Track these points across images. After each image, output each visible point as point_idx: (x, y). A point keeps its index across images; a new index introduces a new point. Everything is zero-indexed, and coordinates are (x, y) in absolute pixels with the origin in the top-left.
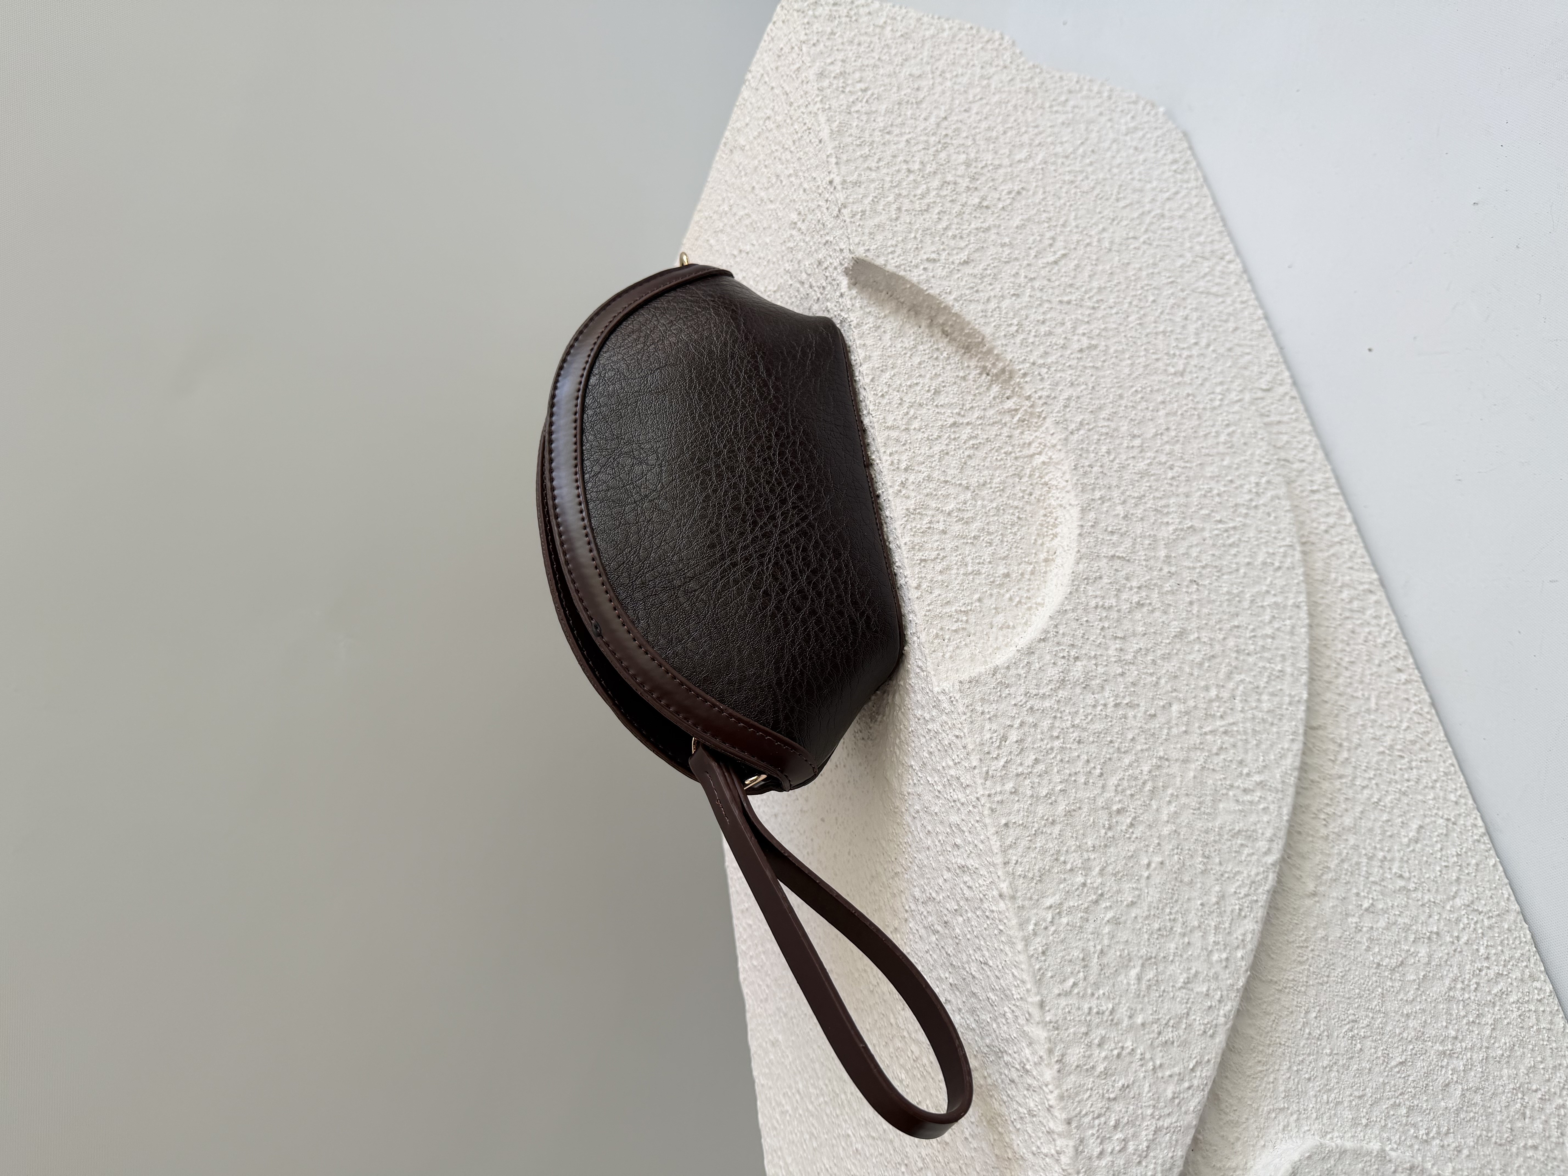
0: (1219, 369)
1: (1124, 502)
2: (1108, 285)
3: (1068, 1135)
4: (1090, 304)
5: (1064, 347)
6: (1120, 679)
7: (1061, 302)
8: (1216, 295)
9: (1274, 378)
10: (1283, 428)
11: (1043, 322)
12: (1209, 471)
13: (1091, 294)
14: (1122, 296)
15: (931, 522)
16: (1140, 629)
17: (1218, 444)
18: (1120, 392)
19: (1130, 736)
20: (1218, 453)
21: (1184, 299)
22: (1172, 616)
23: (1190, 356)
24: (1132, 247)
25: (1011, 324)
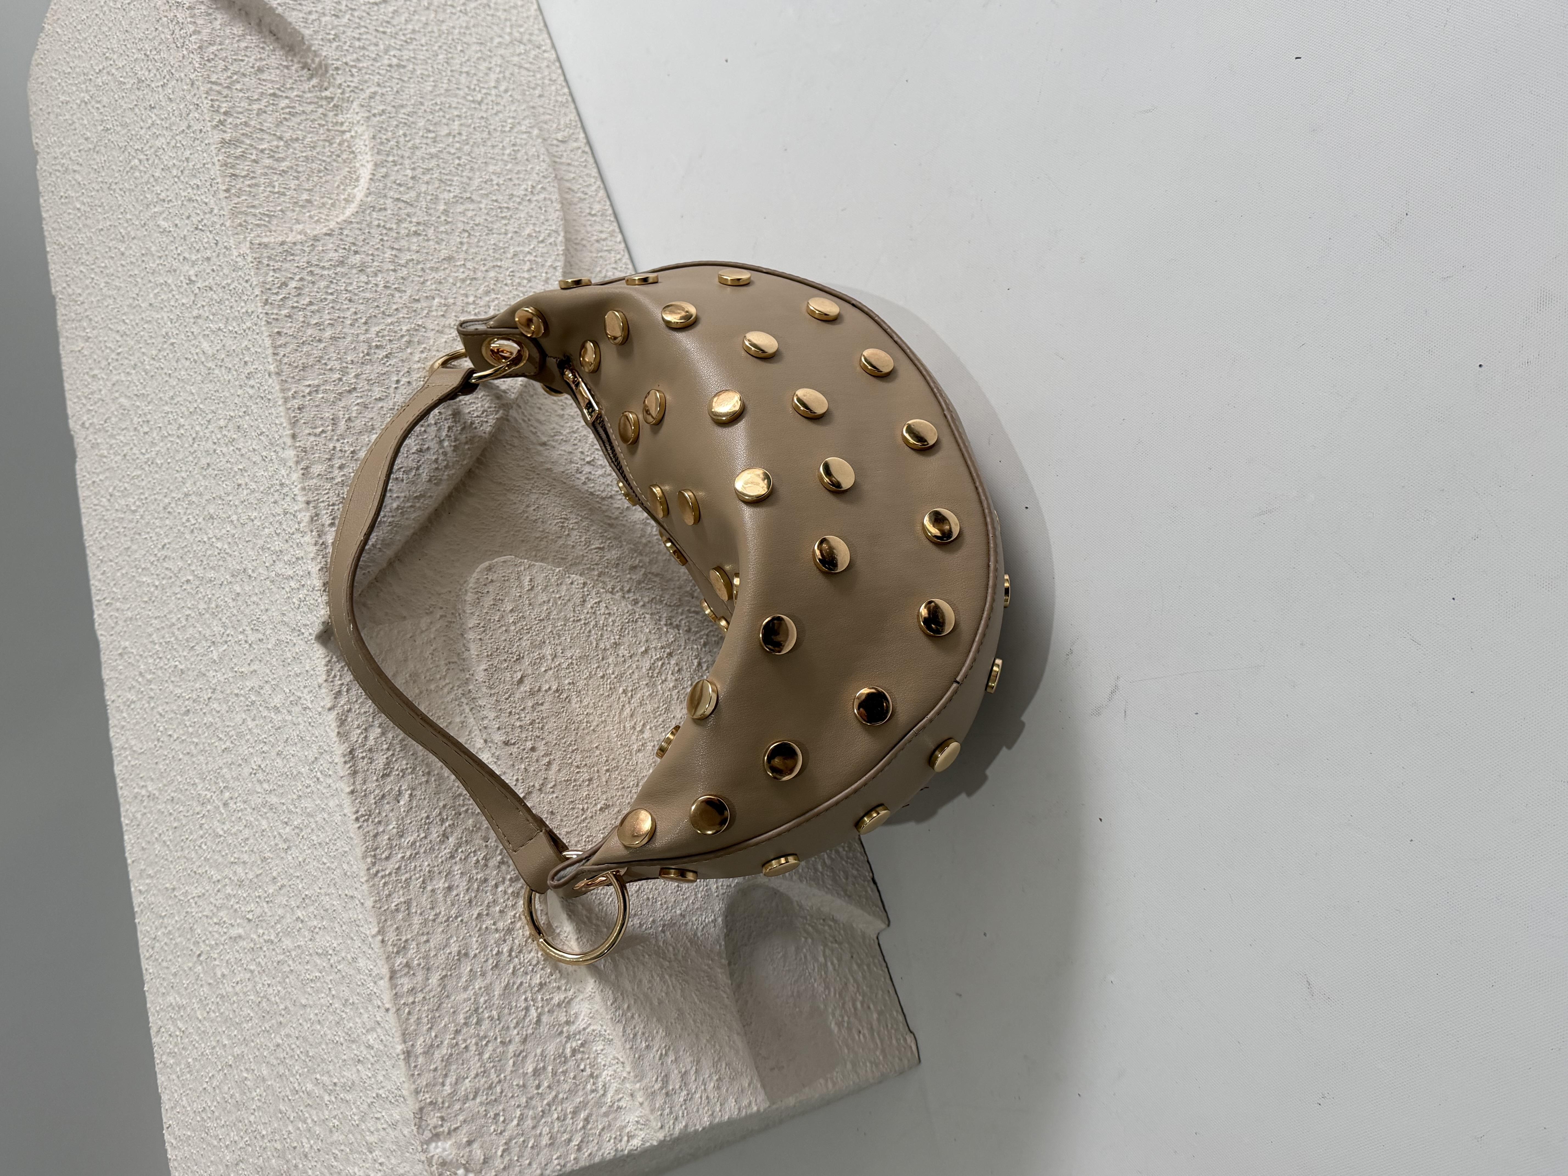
0: (513, 108)
1: (414, 169)
2: (422, 30)
3: (308, 510)
4: (403, 38)
5: (375, 60)
6: (391, 273)
7: (377, 30)
8: (528, 70)
9: (570, 136)
10: (572, 169)
11: (359, 39)
12: (491, 168)
13: (406, 32)
14: (433, 40)
15: (243, 152)
16: (414, 248)
17: (503, 154)
18: (420, 100)
19: (395, 307)
20: (502, 160)
21: (490, 57)
22: (444, 247)
23: (489, 94)
24: (448, 11)
25: (329, 34)
